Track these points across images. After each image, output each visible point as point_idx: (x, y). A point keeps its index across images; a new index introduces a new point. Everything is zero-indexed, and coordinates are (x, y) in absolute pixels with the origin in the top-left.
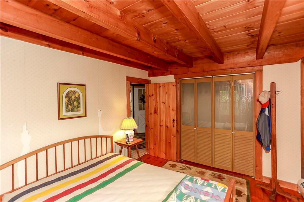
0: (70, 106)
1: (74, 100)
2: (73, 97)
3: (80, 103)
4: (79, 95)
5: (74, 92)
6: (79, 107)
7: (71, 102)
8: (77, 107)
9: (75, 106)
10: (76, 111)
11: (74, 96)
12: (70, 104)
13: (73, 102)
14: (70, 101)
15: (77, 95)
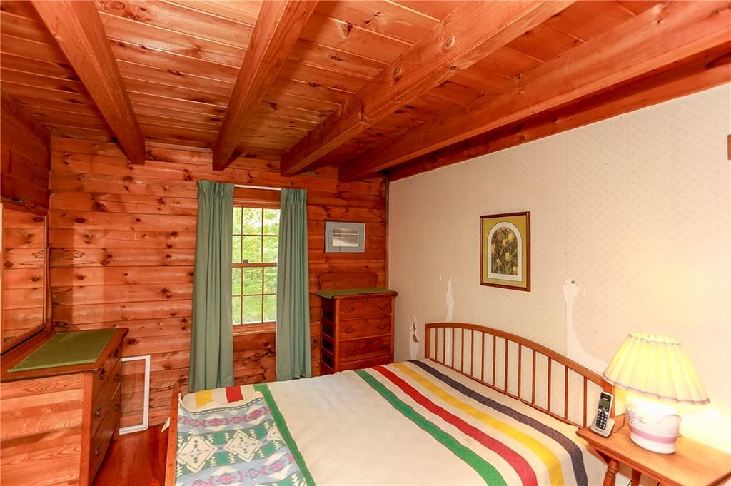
0: (498, 261)
1: (506, 250)
2: (504, 242)
3: (516, 256)
4: (515, 239)
5: (505, 232)
6: (514, 264)
7: (501, 254)
8: (510, 264)
9: (508, 262)
10: (509, 274)
11: (506, 240)
12: (499, 257)
13: (504, 254)
14: (499, 251)
15: (510, 237)
